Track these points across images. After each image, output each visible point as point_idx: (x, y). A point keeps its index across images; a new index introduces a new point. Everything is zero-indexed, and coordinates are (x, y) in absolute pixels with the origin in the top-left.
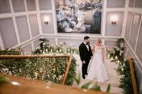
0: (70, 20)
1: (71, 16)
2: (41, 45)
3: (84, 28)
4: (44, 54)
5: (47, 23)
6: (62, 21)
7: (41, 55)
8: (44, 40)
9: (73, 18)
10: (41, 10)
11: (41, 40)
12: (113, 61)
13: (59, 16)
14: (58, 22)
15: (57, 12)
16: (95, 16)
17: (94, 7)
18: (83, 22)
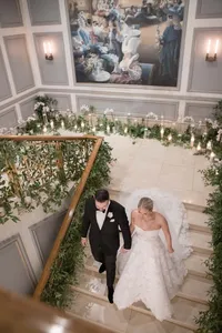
0: (104, 49)
1: (106, 41)
2: (39, 111)
3: (137, 73)
4: (46, 133)
5: (51, 58)
6: (86, 54)
7: (38, 135)
8: (46, 100)
9: (111, 45)
10: (34, 23)
11: (38, 99)
12: (200, 153)
13: (79, 40)
14: (76, 56)
15: (74, 29)
16: (164, 42)
17: (163, 14)
18: (136, 56)
